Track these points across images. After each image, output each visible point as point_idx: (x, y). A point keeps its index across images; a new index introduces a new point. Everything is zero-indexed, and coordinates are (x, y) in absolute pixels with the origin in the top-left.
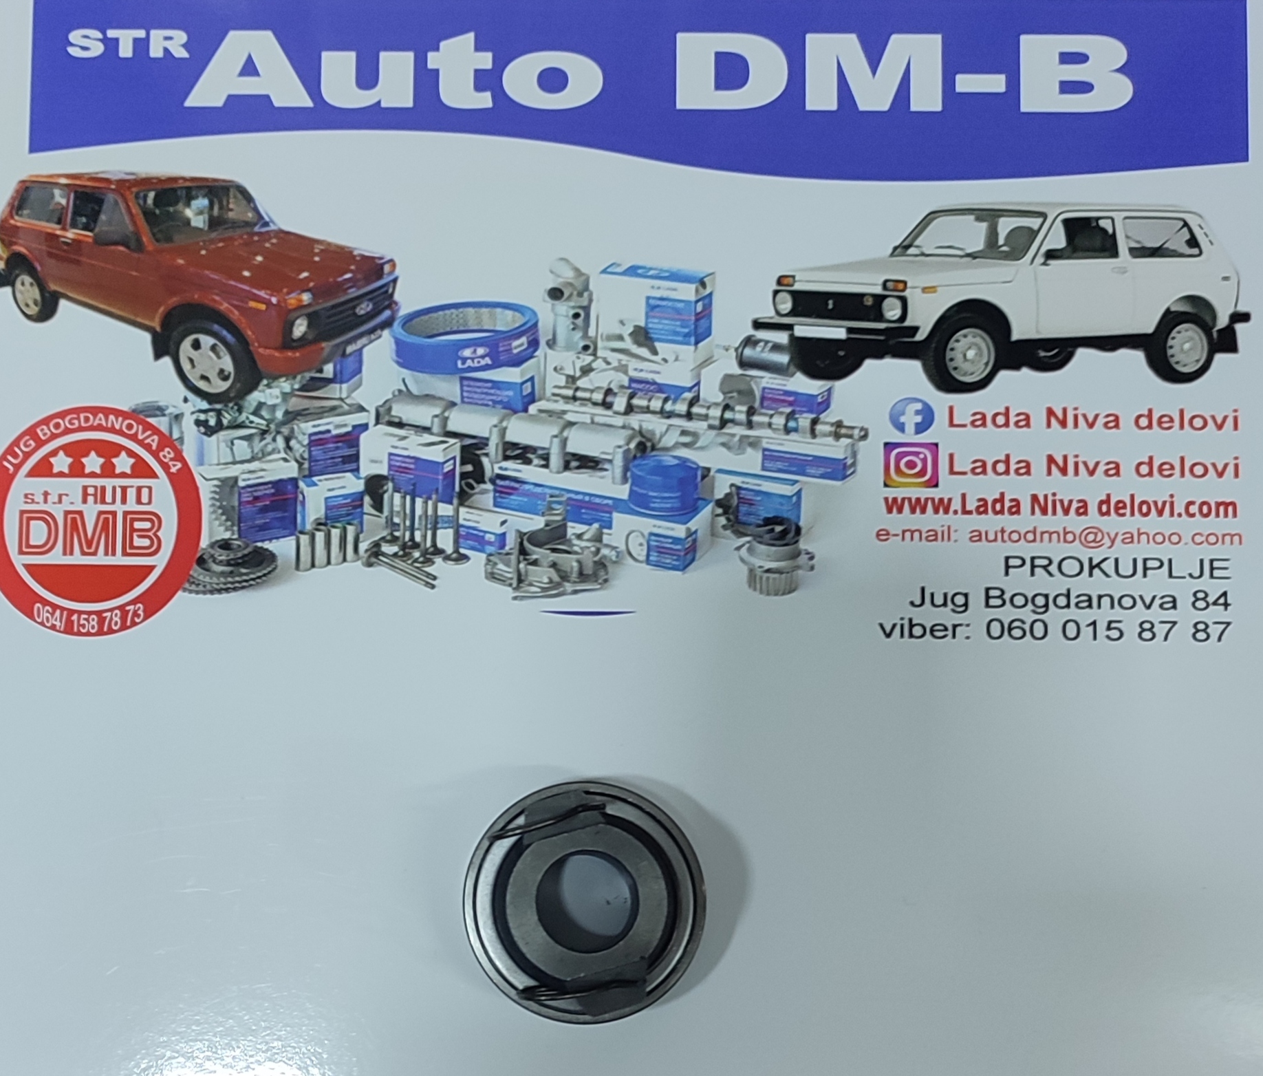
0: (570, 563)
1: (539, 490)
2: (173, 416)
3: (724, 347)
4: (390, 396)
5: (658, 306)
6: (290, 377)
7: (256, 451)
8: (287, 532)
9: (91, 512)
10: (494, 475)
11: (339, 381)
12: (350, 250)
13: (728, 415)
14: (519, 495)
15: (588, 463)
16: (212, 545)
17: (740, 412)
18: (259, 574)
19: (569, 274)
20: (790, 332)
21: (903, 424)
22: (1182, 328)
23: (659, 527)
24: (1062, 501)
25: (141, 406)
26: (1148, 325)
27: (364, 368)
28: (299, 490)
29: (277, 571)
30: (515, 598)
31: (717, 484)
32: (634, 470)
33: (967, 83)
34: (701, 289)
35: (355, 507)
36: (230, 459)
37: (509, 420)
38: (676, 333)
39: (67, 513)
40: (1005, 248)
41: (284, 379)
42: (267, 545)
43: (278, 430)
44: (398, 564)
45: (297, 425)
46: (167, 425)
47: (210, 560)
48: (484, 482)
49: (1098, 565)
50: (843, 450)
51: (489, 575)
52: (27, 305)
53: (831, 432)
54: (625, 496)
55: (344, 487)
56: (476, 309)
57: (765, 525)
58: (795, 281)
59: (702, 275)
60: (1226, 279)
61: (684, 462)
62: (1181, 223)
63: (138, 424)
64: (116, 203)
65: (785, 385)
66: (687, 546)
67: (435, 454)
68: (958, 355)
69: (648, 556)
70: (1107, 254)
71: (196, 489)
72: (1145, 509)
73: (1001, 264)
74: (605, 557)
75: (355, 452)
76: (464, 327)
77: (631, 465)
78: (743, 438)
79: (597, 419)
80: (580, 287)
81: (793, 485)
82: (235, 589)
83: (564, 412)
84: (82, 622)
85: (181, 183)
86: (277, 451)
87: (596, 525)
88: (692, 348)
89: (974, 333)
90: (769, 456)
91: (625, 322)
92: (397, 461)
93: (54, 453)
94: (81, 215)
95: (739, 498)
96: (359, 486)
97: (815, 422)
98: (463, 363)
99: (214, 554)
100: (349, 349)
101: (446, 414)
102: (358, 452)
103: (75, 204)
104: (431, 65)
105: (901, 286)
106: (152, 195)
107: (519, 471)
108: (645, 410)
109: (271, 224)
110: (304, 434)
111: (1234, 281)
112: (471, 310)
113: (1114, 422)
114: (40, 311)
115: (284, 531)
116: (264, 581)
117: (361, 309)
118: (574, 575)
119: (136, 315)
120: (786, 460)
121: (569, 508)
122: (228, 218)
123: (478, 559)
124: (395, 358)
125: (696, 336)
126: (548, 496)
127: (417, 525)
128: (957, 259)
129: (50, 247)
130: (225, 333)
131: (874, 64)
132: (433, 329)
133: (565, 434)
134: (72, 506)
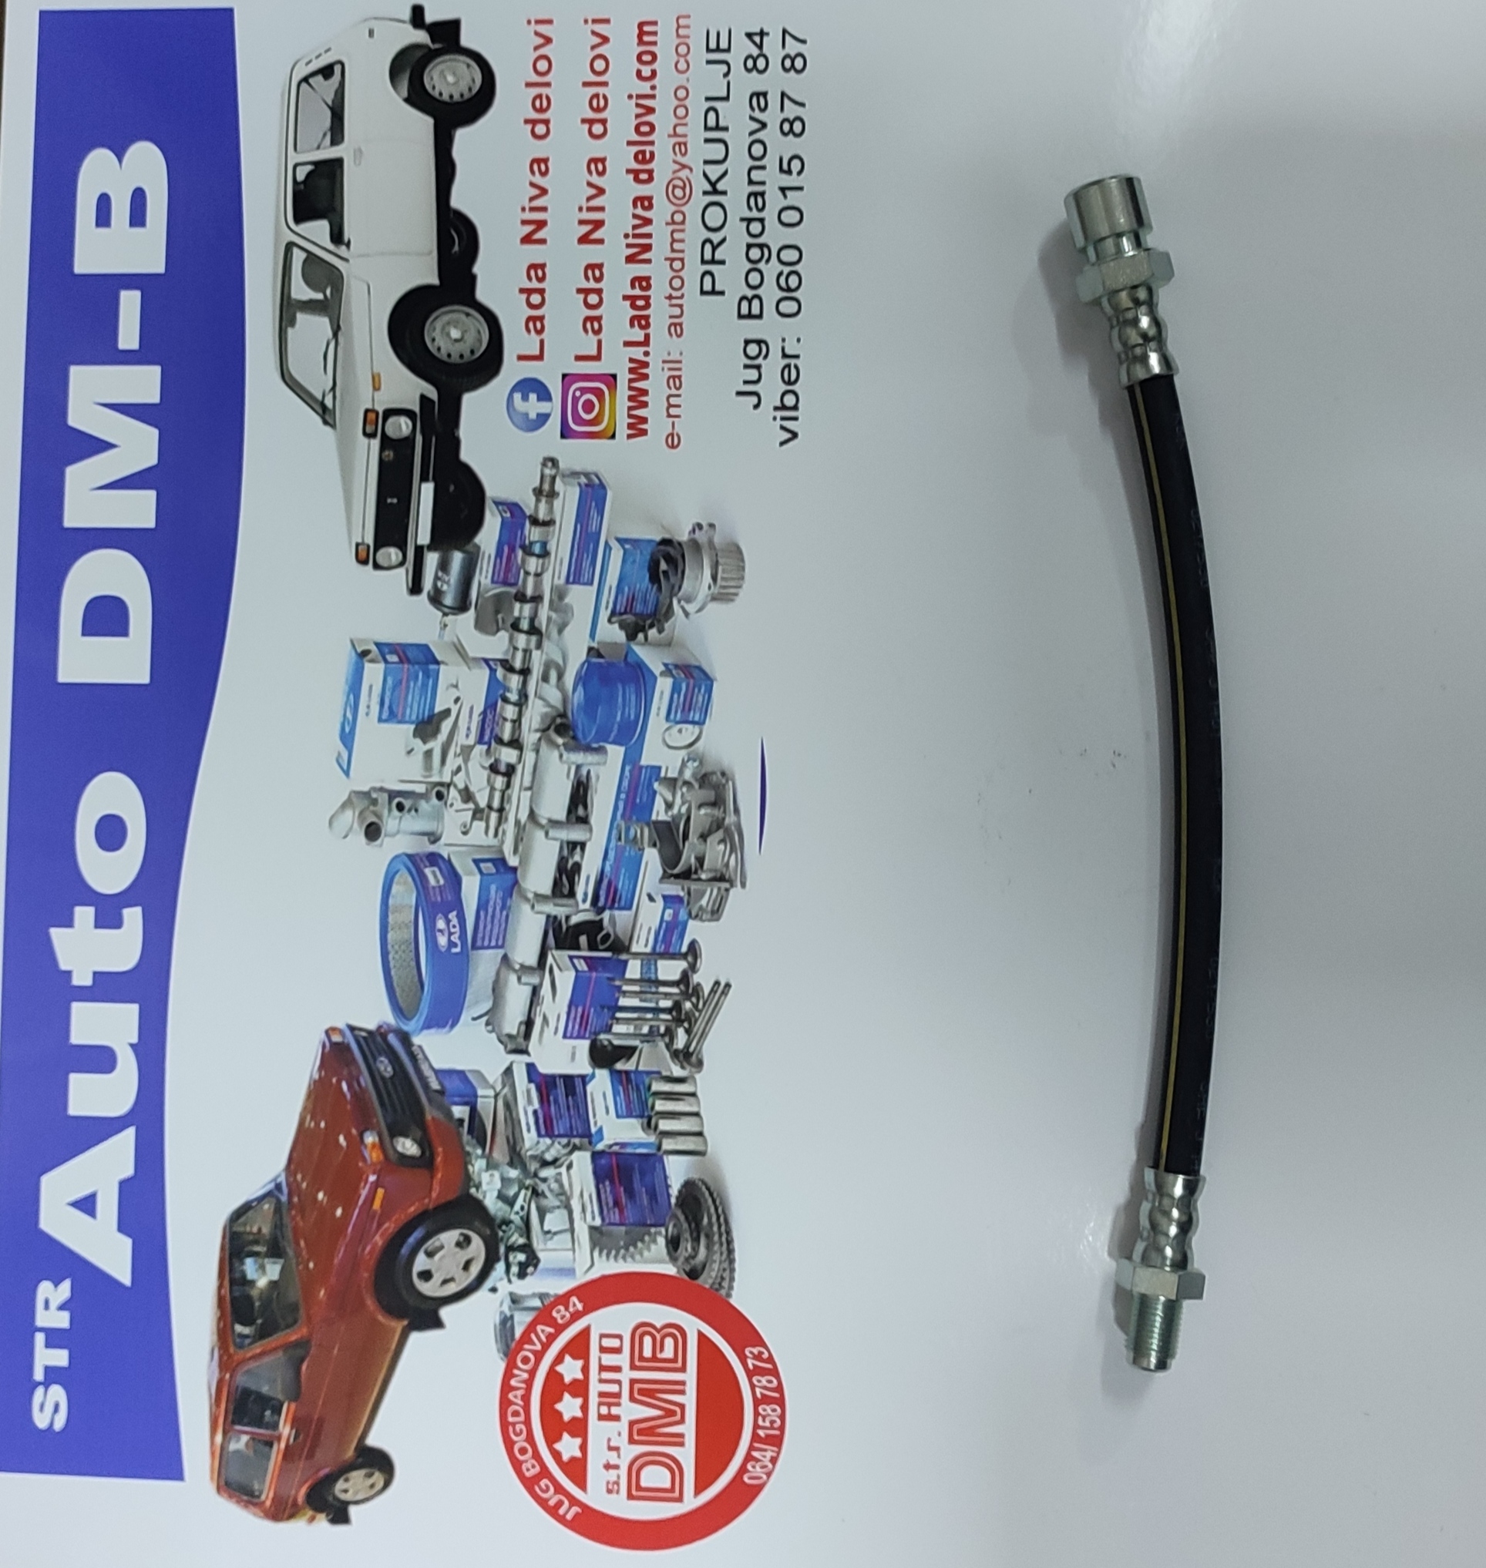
0: (701, 817)
1: (612, 855)
2: (512, 1305)
3: (441, 628)
4: (494, 1035)
5: (390, 707)
6: (468, 1159)
7: (557, 1203)
8: (657, 1165)
9: (630, 1411)
10: (592, 909)
11: (473, 1099)
12: (312, 1083)
13: (525, 625)
14: (619, 878)
15: (580, 795)
16: (673, 1259)
17: (522, 611)
18: (710, 1201)
19: (349, 816)
20: (425, 550)
21: (538, 415)
22: (429, 84)
23: (659, 709)
24: (635, 227)
25: (499, 1345)
26: (423, 125)
27: (459, 1067)
28: (607, 1150)
29: (706, 1180)
30: (743, 885)
31: (608, 640)
32: (588, 740)
33: (129, 336)
34: (369, 657)
35: (629, 1080)
36: (568, 1236)
37: (525, 890)
38: (425, 685)
39: (632, 1441)
40: (328, 292)
41: (470, 1168)
42: (674, 1191)
43: (532, 1174)
44: (698, 1029)
45: (527, 1151)
46: (525, 1313)
47: (693, 1262)
48: (601, 921)
49: (713, 185)
50: (569, 488)
51: (715, 916)
52: (372, 1486)
53: (546, 502)
54: (622, 749)
55: (604, 1095)
56: (389, 929)
57: (660, 580)
58: (363, 543)
59: (353, 654)
60: (371, 33)
61: (582, 679)
62: (304, 85)
63: (522, 1349)
64: (248, 1372)
65: (490, 556)
66: (683, 676)
67: (566, 980)
68: (455, 350)
69: (693, 723)
70: (338, 172)
71: (604, 1278)
72: (645, 129)
73: (346, 294)
74: (694, 775)
75: (562, 1080)
76: (410, 943)
77: (583, 742)
78: (552, 606)
79: (527, 783)
80: (366, 802)
81: (611, 549)
82: (728, 1232)
83: (517, 822)
84: (767, 1424)
85: (226, 1291)
86: (558, 1177)
87: (656, 785)
88: (442, 667)
89: (428, 331)
90: (576, 575)
91: (409, 749)
92: (573, 1027)
93: (556, 1456)
94: (262, 1416)
95: (625, 612)
96: (603, 1076)
97: (535, 522)
98: (455, 945)
99: (685, 1257)
100: (435, 1085)
101: (517, 967)
102: (561, 1076)
103: (248, 1424)
104: (88, 981)
105: (371, 416)
106: (239, 1328)
107: (588, 878)
108: (517, 724)
109: (279, 1180)
110: (538, 1143)
111: (374, 24)
112: (390, 936)
113: (540, 164)
114: (380, 1470)
115: (657, 1170)
116: (718, 1195)
117: (386, 1069)
118: (717, 813)
119: (389, 1349)
120: (580, 556)
121: (634, 818)
122: (271, 1234)
123: (695, 930)
124: (447, 1028)
125: (427, 663)
126: (619, 843)
127: (652, 1005)
128: (339, 348)
129: (300, 1457)
130: (411, 1240)
131: (104, 446)
132: (412, 982)
133: (544, 822)
134: (622, 1433)
